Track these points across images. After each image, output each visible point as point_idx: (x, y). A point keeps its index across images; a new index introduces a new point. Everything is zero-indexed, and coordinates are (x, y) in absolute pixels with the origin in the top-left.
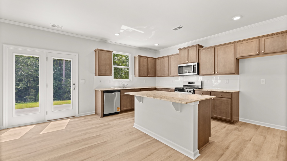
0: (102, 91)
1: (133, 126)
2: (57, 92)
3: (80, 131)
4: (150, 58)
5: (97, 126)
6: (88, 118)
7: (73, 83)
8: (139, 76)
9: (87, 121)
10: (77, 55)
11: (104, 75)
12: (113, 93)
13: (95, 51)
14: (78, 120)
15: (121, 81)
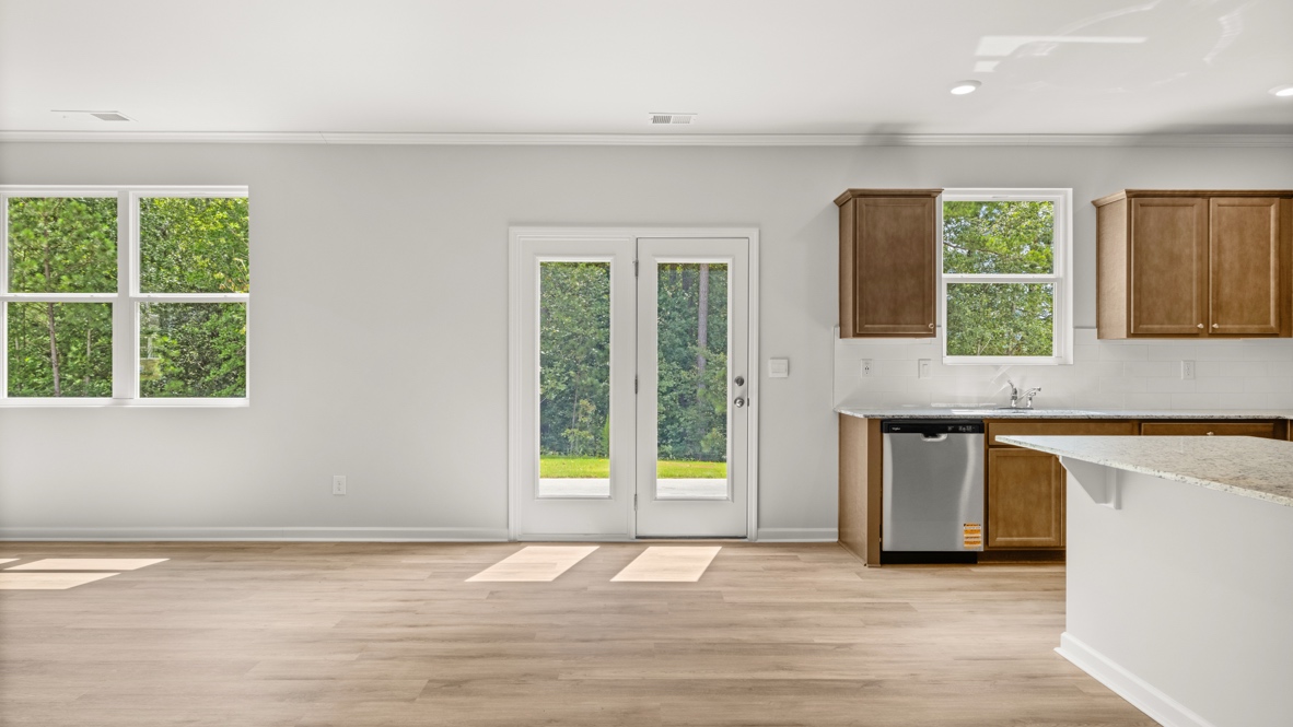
0: (871, 420)
1: (1057, 649)
2: (673, 418)
3: (762, 607)
4: (1236, 201)
5: (843, 600)
6: (799, 555)
7: (736, 376)
8: (1130, 335)
9: (795, 570)
10: (753, 234)
11: (886, 329)
12: (934, 435)
13: (841, 203)
14: (758, 559)
15: (997, 367)
